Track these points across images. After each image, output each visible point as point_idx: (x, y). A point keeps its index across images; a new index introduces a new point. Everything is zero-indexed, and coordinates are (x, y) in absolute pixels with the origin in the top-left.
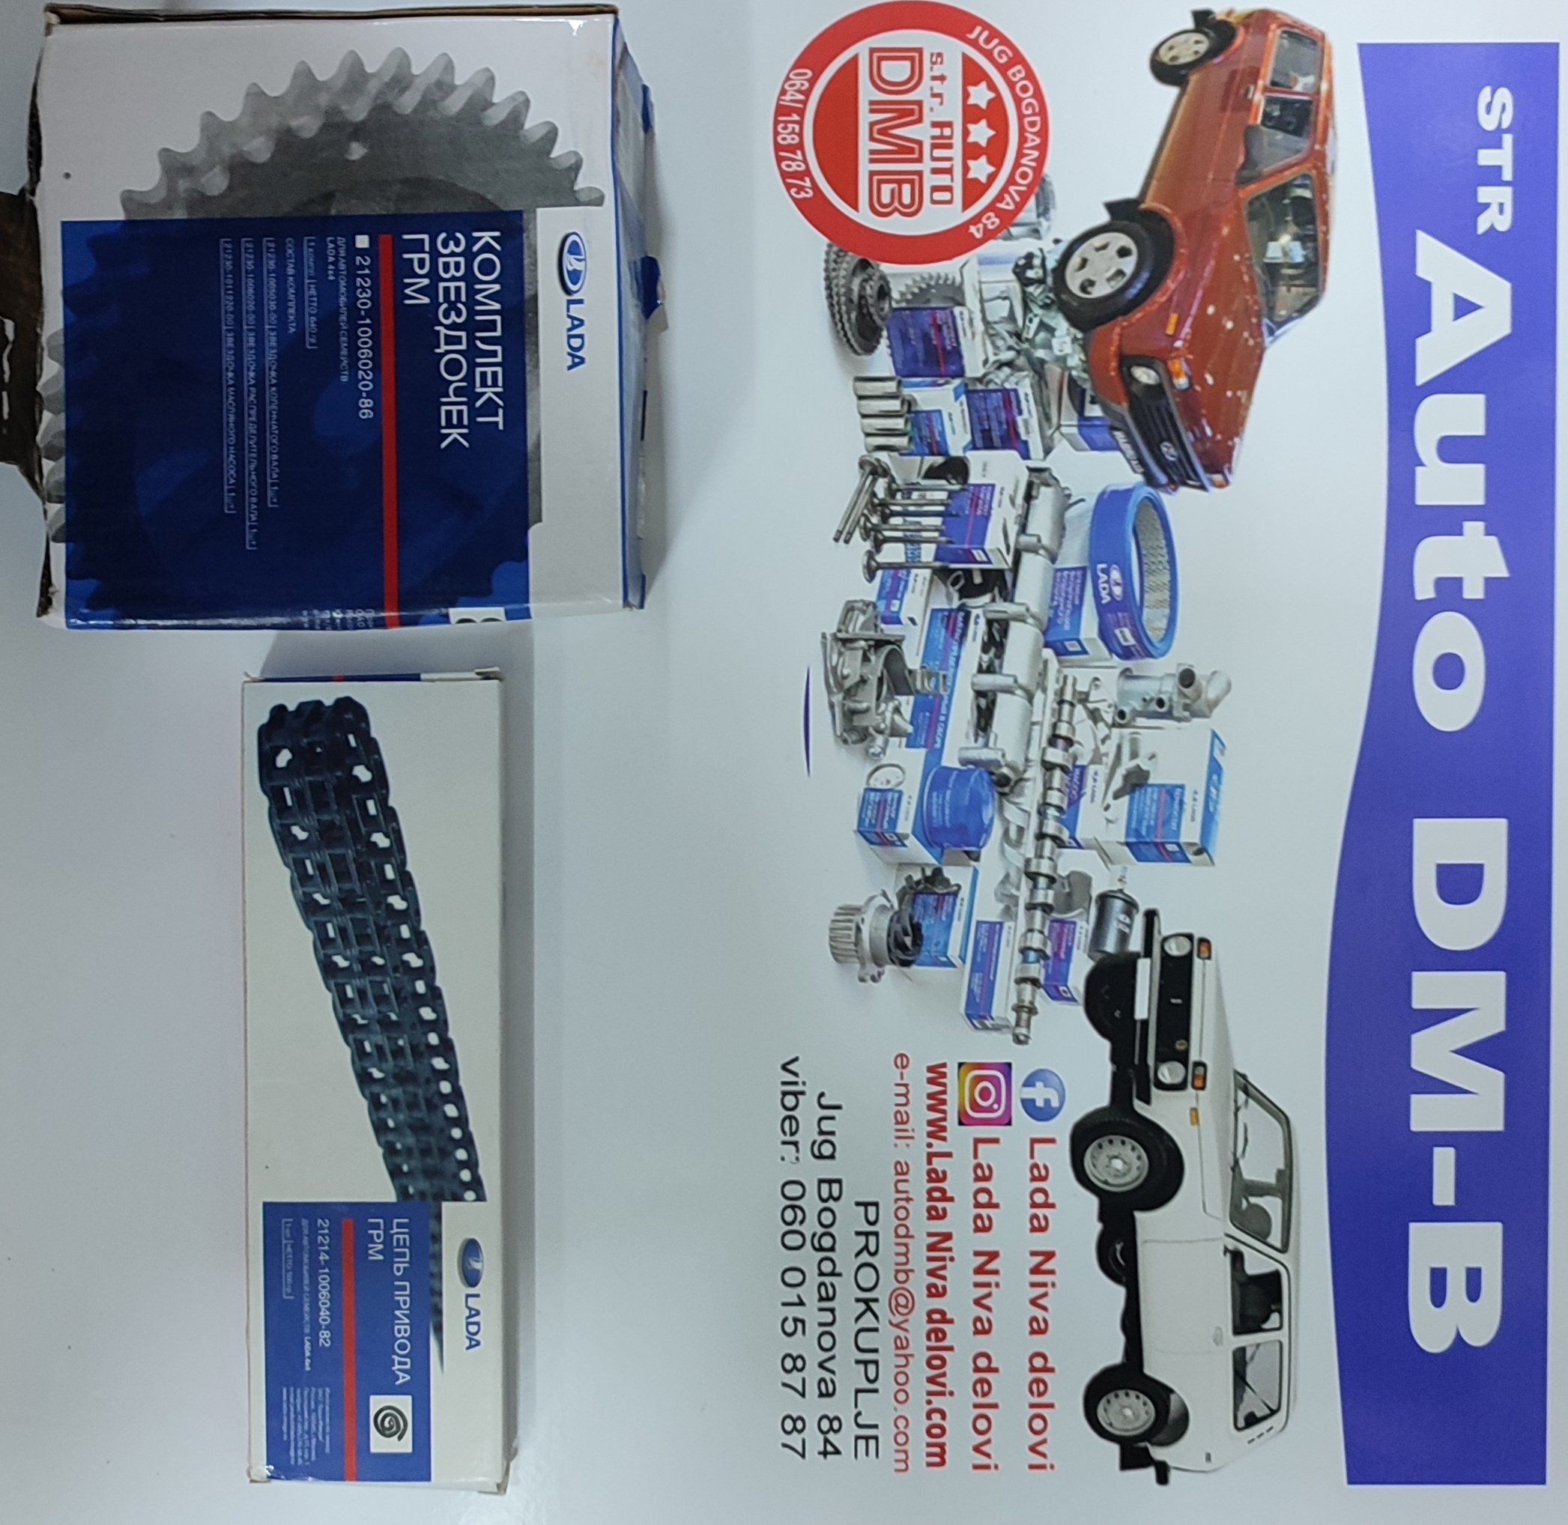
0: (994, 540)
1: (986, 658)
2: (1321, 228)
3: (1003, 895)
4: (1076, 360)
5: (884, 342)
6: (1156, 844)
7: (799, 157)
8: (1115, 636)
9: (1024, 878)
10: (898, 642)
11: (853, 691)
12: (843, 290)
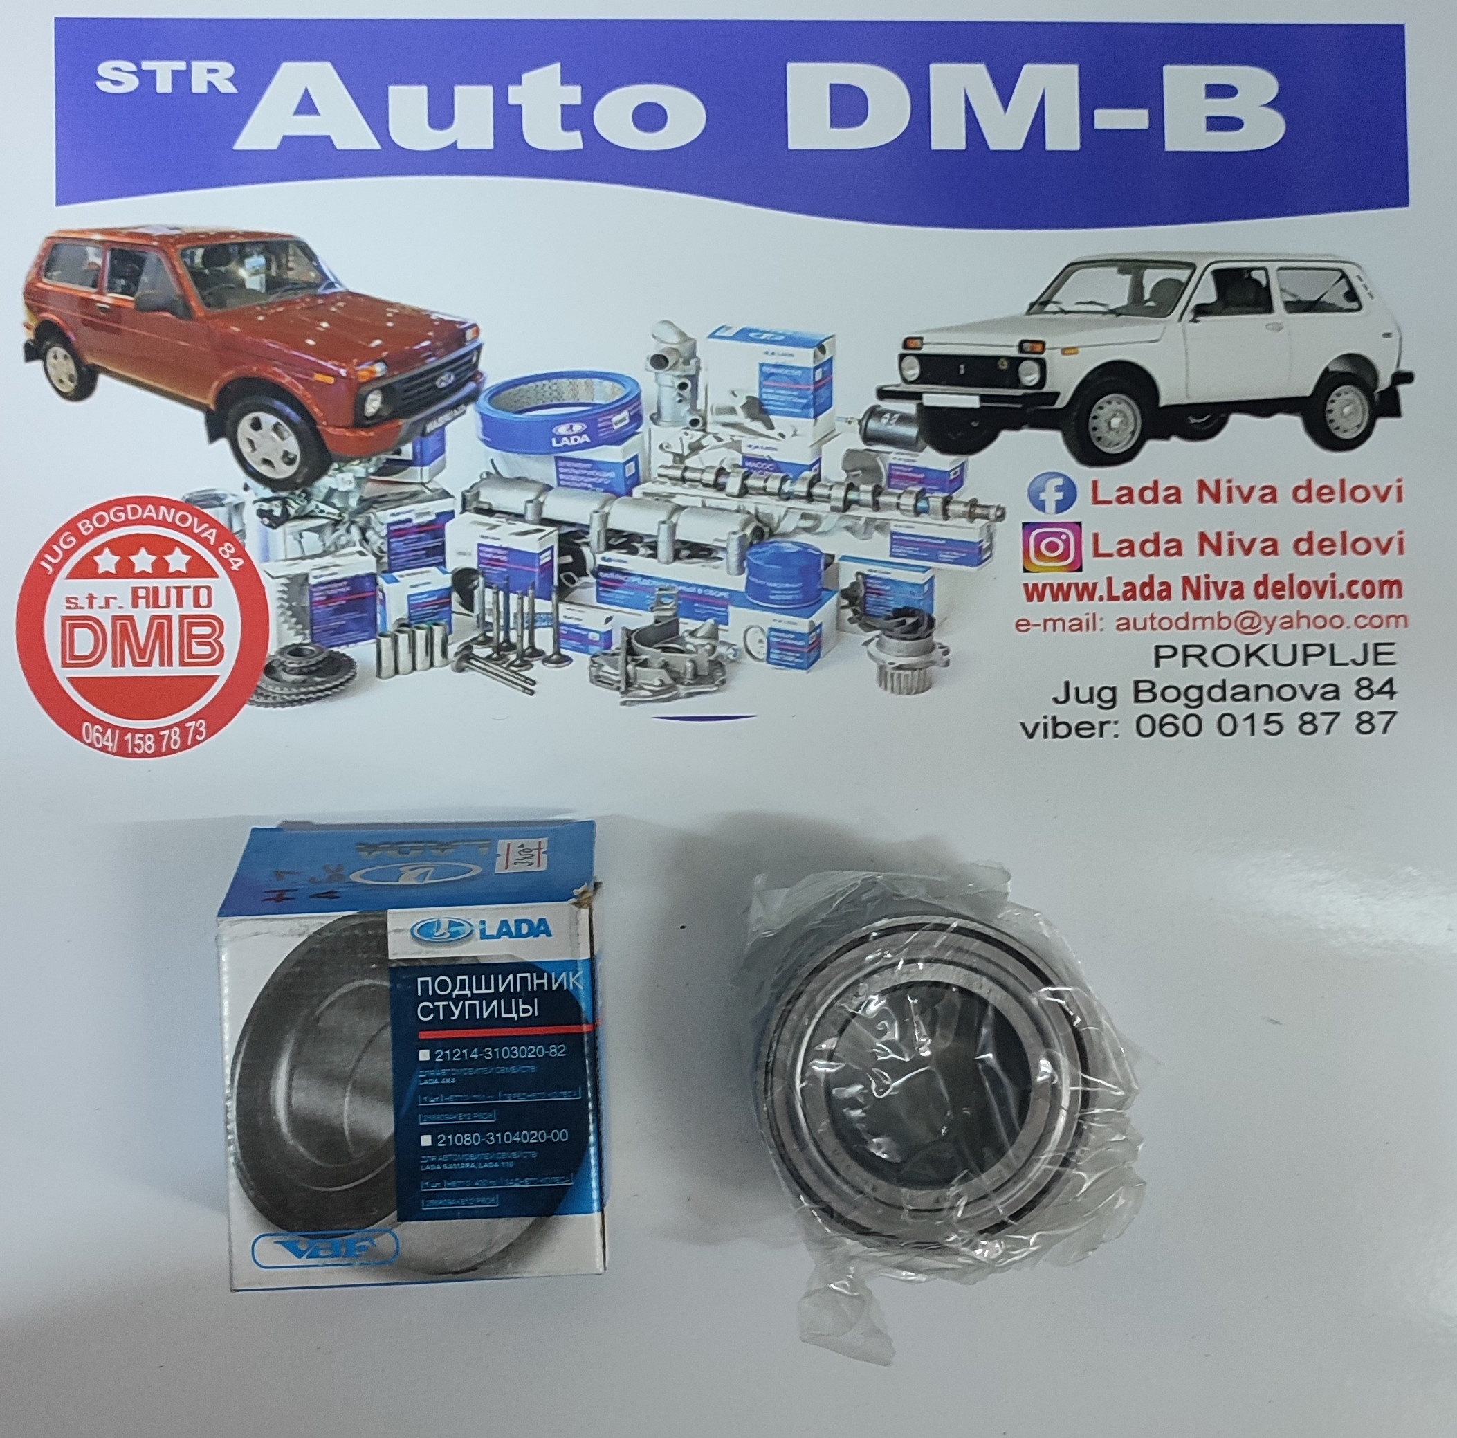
0: (530, 544)
1: (642, 551)
2: (233, 239)
3: (865, 533)
4: (359, 469)
5: (343, 650)
6: (816, 389)
7: (167, 732)
8: (620, 429)
9: (847, 513)
10: (628, 633)
11: (675, 676)
12: (294, 690)
